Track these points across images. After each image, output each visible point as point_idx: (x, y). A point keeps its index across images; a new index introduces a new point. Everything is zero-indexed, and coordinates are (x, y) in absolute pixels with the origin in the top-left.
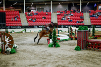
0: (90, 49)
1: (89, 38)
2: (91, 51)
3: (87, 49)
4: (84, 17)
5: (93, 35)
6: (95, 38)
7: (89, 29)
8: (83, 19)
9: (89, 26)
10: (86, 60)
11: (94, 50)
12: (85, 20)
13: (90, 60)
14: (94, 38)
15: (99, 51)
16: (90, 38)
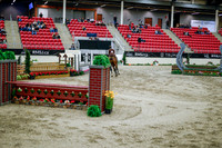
0: (21, 103)
1: (18, 76)
2: (22, 107)
3: (13, 102)
4: (7, 29)
5: (27, 71)
6: (32, 78)
7: (17, 57)
8: (3, 34)
9: (18, 52)
10: (11, 126)
11: (30, 104)
12: (7, 38)
13: (22, 125)
14: (29, 78)
15: (39, 105)
16: (21, 78)
